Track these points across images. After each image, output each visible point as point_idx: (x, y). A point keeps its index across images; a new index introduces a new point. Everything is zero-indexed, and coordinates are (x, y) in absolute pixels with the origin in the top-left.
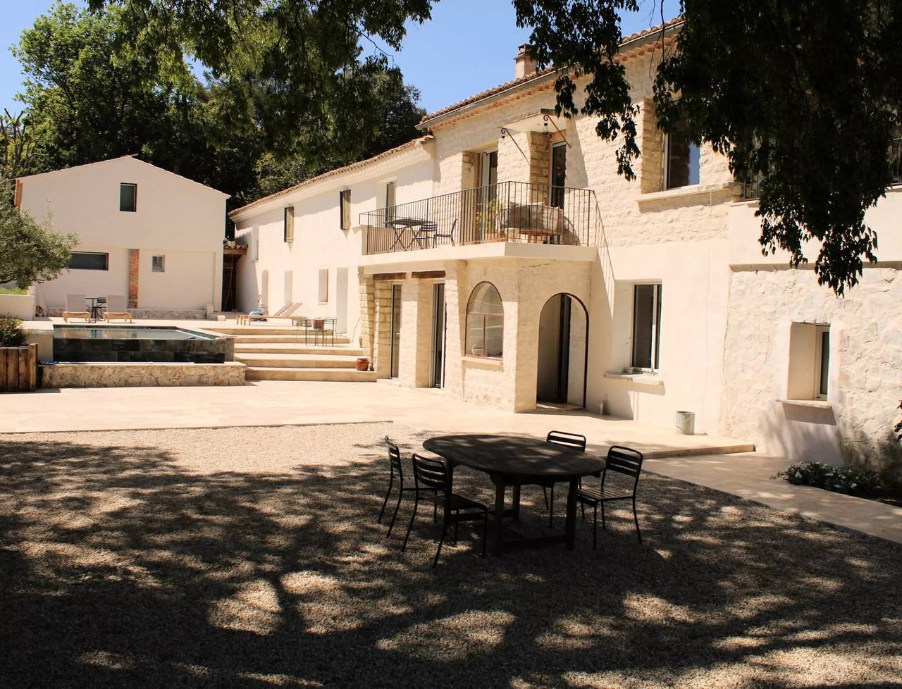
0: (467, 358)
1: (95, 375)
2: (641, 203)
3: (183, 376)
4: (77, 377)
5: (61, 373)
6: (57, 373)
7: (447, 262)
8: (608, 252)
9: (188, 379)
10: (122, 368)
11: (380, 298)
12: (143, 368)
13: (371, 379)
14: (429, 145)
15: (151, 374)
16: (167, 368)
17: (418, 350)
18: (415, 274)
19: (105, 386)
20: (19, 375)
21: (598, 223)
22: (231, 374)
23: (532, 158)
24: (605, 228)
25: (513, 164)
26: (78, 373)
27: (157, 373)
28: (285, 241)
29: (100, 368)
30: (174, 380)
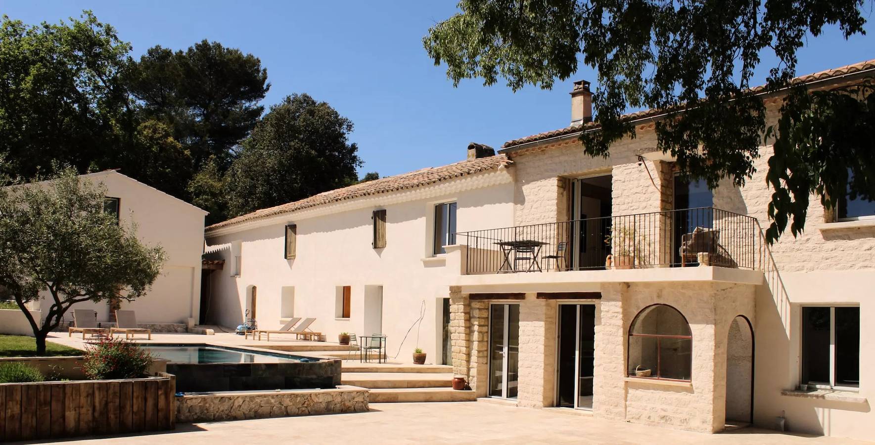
0: (631, 379)
1: (225, 406)
2: (824, 232)
3: (312, 404)
4: (207, 410)
5: (189, 406)
6: (185, 405)
7: (603, 284)
8: (778, 275)
9: (316, 407)
10: (252, 398)
11: (479, 318)
12: (273, 396)
13: (471, 398)
14: (512, 169)
15: (280, 403)
16: (297, 396)
17: (545, 370)
18: (540, 295)
19: (235, 418)
20: (158, 411)
21: (762, 249)
22: (356, 400)
23: (662, 186)
24: (772, 254)
25: (635, 190)
26: (207, 405)
27: (287, 402)
28: (286, 257)
29: (230, 398)
30: (304, 409)
